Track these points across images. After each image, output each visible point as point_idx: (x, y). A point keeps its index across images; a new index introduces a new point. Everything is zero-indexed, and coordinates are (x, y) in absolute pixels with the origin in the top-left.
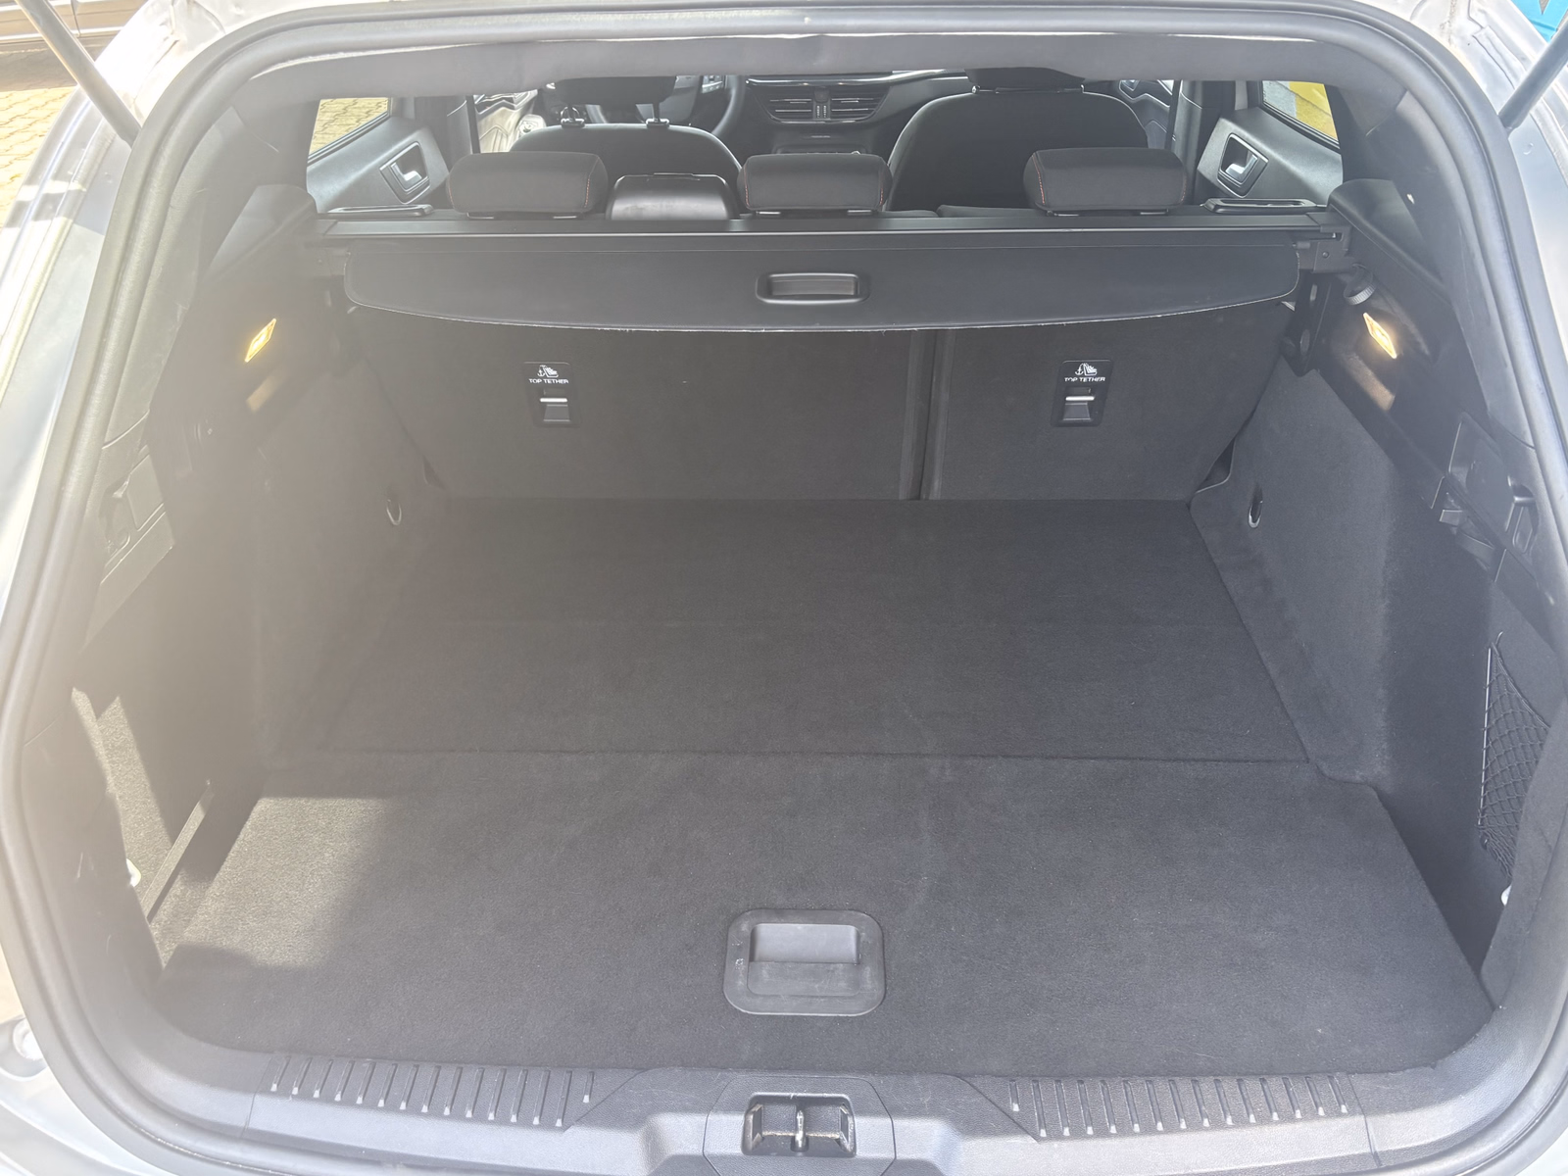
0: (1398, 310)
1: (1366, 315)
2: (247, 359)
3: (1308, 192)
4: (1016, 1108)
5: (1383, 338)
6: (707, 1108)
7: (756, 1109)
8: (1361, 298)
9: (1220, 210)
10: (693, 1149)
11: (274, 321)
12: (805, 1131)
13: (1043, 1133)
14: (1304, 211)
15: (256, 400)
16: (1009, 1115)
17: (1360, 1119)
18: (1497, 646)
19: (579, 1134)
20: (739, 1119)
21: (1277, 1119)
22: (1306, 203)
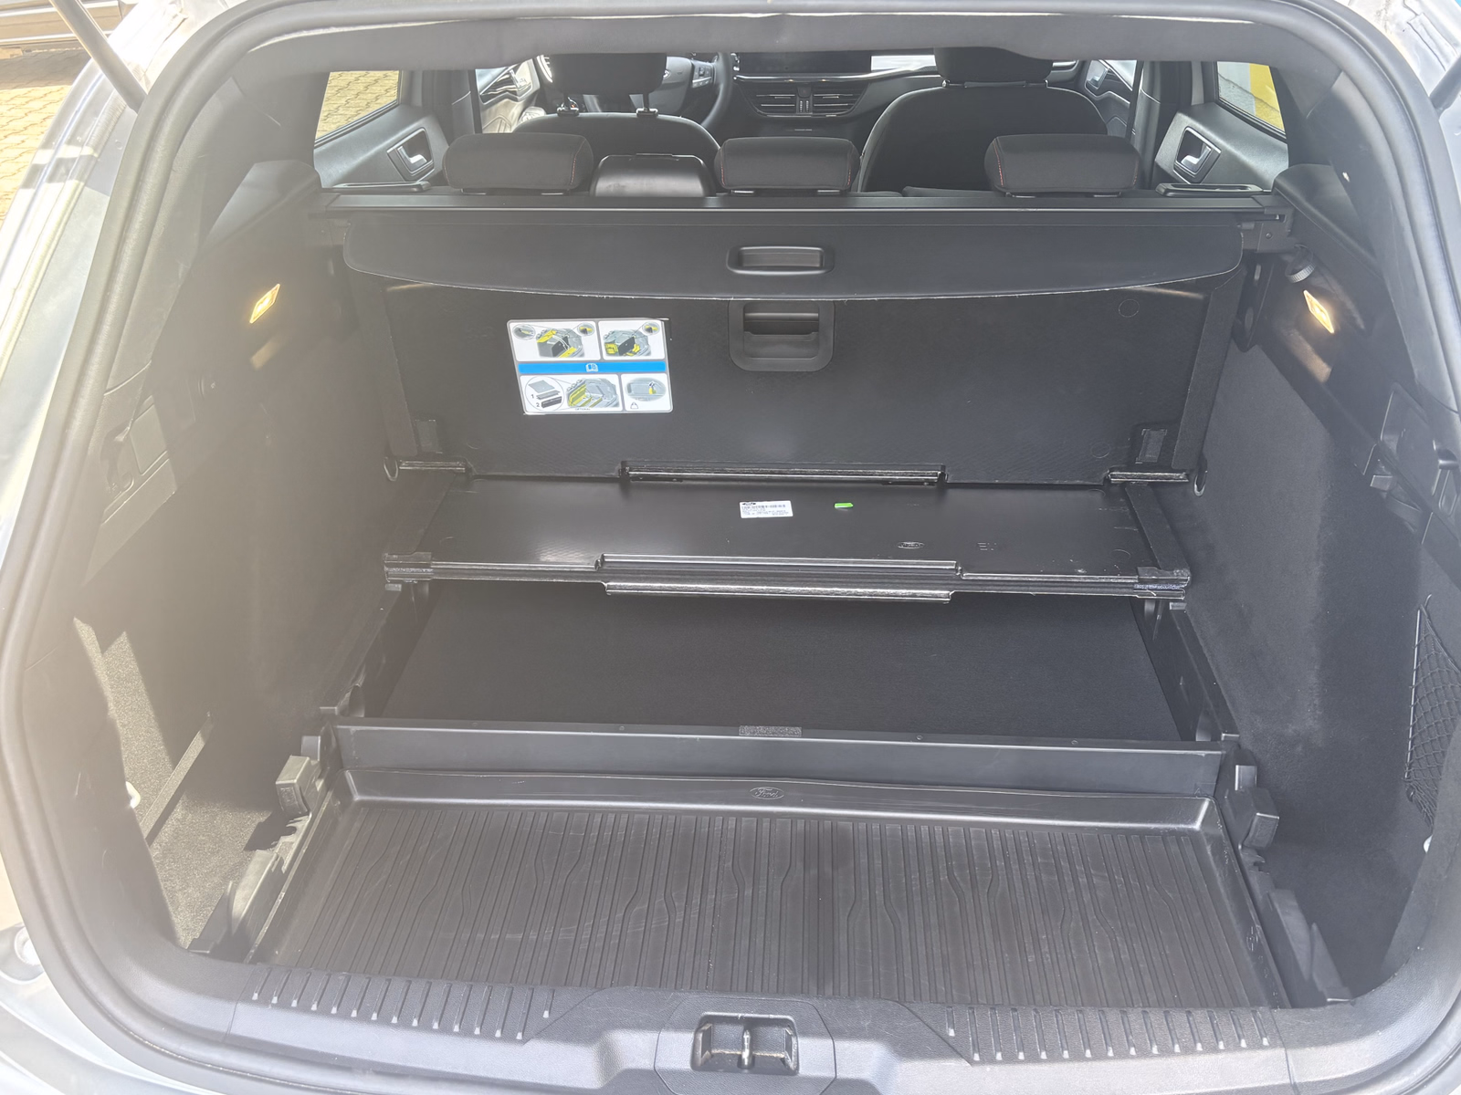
0: (1336, 288)
1: (1306, 293)
2: (252, 321)
3: (1255, 178)
4: (952, 1033)
5: (1321, 314)
6: (659, 1026)
7: (706, 1028)
8: (1302, 276)
9: (1170, 194)
10: (646, 1064)
11: (278, 285)
12: (752, 1048)
13: (977, 1057)
14: (1249, 195)
15: (260, 358)
16: (945, 1039)
17: (1280, 1052)
18: (1426, 608)
19: (537, 1047)
20: (689, 1037)
21: (1201, 1049)
22: (1253, 188)
